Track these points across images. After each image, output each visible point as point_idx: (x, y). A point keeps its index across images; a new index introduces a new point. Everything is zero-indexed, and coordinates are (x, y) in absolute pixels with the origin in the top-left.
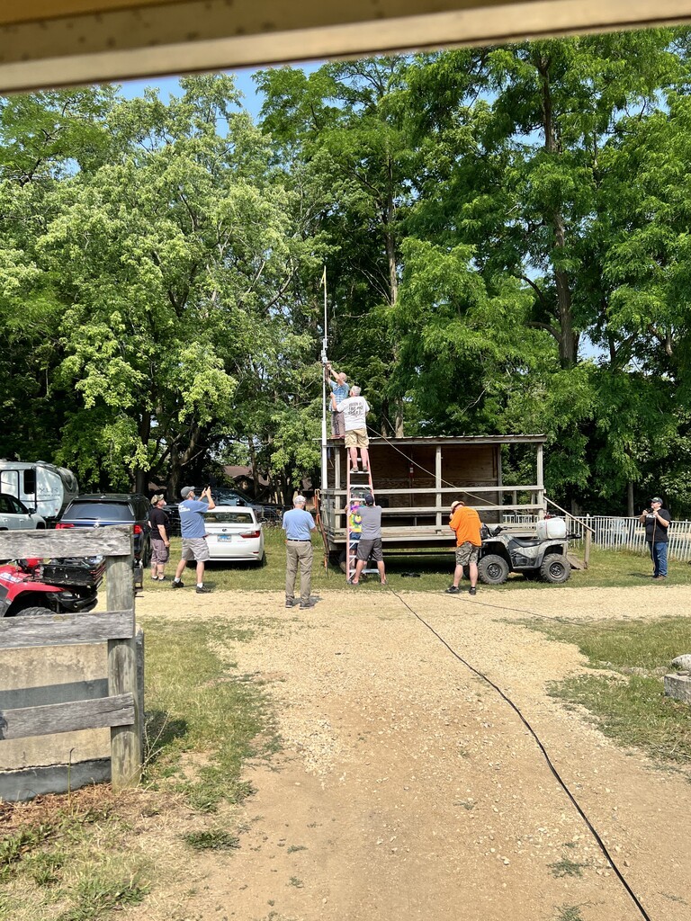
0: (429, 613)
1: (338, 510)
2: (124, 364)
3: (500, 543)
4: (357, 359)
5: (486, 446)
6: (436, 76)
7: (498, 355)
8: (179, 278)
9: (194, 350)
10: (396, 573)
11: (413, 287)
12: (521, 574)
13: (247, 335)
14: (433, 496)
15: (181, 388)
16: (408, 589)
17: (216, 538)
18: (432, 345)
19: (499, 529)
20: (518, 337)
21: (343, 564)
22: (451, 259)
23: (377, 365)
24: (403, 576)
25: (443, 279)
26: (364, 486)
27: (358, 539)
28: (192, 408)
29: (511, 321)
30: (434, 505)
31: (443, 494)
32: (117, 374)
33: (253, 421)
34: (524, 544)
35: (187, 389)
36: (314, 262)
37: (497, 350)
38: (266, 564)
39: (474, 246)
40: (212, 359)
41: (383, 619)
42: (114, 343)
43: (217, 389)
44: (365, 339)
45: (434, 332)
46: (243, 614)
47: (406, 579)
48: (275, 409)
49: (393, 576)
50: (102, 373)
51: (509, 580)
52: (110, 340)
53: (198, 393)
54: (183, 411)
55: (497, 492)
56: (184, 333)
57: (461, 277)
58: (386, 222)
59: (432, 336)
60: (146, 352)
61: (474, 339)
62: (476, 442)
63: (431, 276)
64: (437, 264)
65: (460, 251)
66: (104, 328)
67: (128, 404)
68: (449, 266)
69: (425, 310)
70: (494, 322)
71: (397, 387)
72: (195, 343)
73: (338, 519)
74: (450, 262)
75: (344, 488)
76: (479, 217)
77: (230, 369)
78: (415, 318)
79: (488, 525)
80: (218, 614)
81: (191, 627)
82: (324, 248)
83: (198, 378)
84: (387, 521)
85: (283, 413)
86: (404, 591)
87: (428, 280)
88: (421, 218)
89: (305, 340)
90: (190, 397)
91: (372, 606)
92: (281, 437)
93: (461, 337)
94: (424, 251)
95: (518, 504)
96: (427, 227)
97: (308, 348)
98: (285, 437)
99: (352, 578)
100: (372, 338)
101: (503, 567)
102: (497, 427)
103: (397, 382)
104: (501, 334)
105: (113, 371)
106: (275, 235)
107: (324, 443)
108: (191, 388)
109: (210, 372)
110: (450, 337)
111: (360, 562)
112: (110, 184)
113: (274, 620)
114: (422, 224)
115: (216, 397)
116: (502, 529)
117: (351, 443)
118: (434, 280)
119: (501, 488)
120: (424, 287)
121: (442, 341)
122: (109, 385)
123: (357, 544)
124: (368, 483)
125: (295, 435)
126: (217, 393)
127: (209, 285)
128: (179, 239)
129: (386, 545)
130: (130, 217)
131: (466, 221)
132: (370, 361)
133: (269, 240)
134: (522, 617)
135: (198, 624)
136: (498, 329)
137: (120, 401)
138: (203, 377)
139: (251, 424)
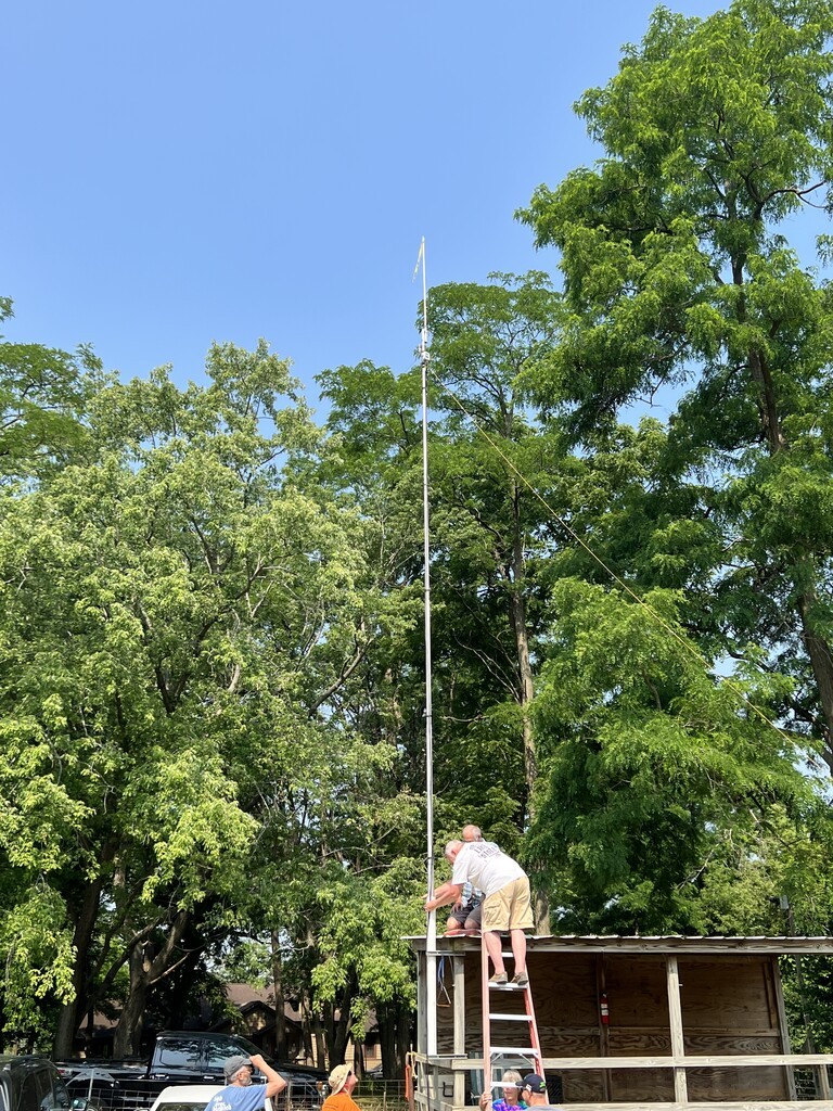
2: (54, 788)
4: (465, 792)
5: (749, 959)
6: (604, 342)
7: (743, 782)
9: (185, 764)
13: (283, 742)
15: (155, 836)
18: (621, 758)
26: (521, 1051)
28: (171, 874)
30: (671, 1097)
32: (38, 807)
33: (283, 899)
35: (165, 838)
40: (214, 781)
42: (43, 749)
43: (221, 837)
45: (623, 735)
48: (326, 878)
50: (12, 805)
52: (37, 744)
53: (184, 845)
54: (153, 879)
55: (783, 1068)
56: (173, 738)
59: (618, 742)
60: (99, 768)
61: (696, 750)
63: (611, 637)
65: (657, 598)
66: (29, 724)
67: (51, 865)
71: (547, 839)
72: (188, 753)
76: (681, 551)
77: (249, 802)
82: (418, 606)
83: (188, 815)
85: (341, 887)
87: (606, 644)
89: (386, 753)
90: (167, 852)
92: (333, 932)
93: (673, 745)
94: (592, 599)
97: (386, 764)
100: (491, 757)
105: (30, 800)
107: (431, 946)
108: (172, 835)
110: (655, 744)
112: (76, 491)
115: (216, 853)
118: (616, 643)
121: (639, 750)
122: (22, 828)
124: (530, 1045)
125: (360, 929)
126: (220, 845)
130: (99, 542)
131: (660, 557)
132: (490, 796)
136: (736, 734)
137: (36, 858)
138: (197, 814)
139: (278, 906)
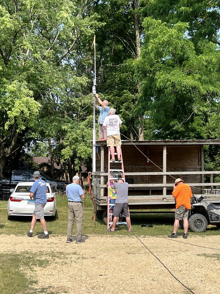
0: (158, 250)
1: (103, 185)
3: (202, 206)
4: (115, 92)
5: (194, 146)
7: (202, 90)
8: (6, 41)
9: (15, 85)
10: (138, 224)
11: (150, 48)
12: (215, 226)
13: (47, 77)
14: (161, 176)
15: (7, 109)
16: (145, 235)
17: (26, 202)
18: (162, 84)
19: (202, 198)
20: (214, 79)
21: (105, 219)
22: (173, 31)
23: (127, 96)
24: (142, 226)
25: (168, 43)
26: (118, 170)
27: (114, 203)
28: (13, 121)
29: (210, 69)
30: (162, 182)
31: (167, 176)
33: (51, 129)
34: (217, 207)
35: (10, 109)
36: (89, 32)
37: (201, 87)
38: (58, 218)
39: (187, 24)
40: (26, 91)
41: (129, 253)
43: (29, 110)
44: (120, 79)
45: (163, 76)
46: (43, 250)
47: (144, 228)
48: (65, 122)
49: (136, 226)
51: (208, 229)
53: (17, 112)
54: (8, 123)
55: (201, 175)
56: (9, 75)
57: (179, 42)
58: (134, 8)
59: (161, 78)
61: (187, 81)
62: (188, 143)
64: (164, 34)
65: (179, 26)
68: (172, 36)
69: (158, 62)
70: (199, 70)
71: (140, 109)
72: (15, 81)
73: (102, 191)
74: (173, 33)
75: (106, 171)
76: (191, 6)
77: (37, 97)
78: (151, 67)
79: (195, 195)
80: (27, 249)
81: (10, 257)
82: (96, 24)
83: (17, 102)
84: (132, 192)
85: (70, 125)
86: (142, 236)
88: (155, 6)
89: (84, 80)
90: (12, 114)
91: (123, 245)
92: (68, 139)
93: (179, 79)
94: (157, 26)
95: (214, 182)
96: (159, 11)
97: (85, 84)
98: (70, 139)
99: (111, 228)
100: (125, 79)
101: (204, 221)
102: (202, 135)
103: (140, 106)
104: (204, 77)
106: (65, 15)
107: (94, 143)
108: (13, 109)
109: (25, 99)
110: (173, 79)
111: (115, 218)
113: (61, 253)
114: (156, 10)
115: (28, 114)
116: (203, 198)
117: (110, 143)
118: (163, 43)
119: (204, 173)
120: (157, 48)
121: (168, 81)
123: (114, 206)
124: (121, 169)
125: (77, 138)
126: (29, 112)
127: (25, 45)
128: (7, 17)
129: (132, 207)
131: (183, 8)
132: (124, 93)
133: (62, 18)
134: (215, 253)
135: (14, 256)
136: (202, 74)
138: (20, 102)
139: (50, 131)
